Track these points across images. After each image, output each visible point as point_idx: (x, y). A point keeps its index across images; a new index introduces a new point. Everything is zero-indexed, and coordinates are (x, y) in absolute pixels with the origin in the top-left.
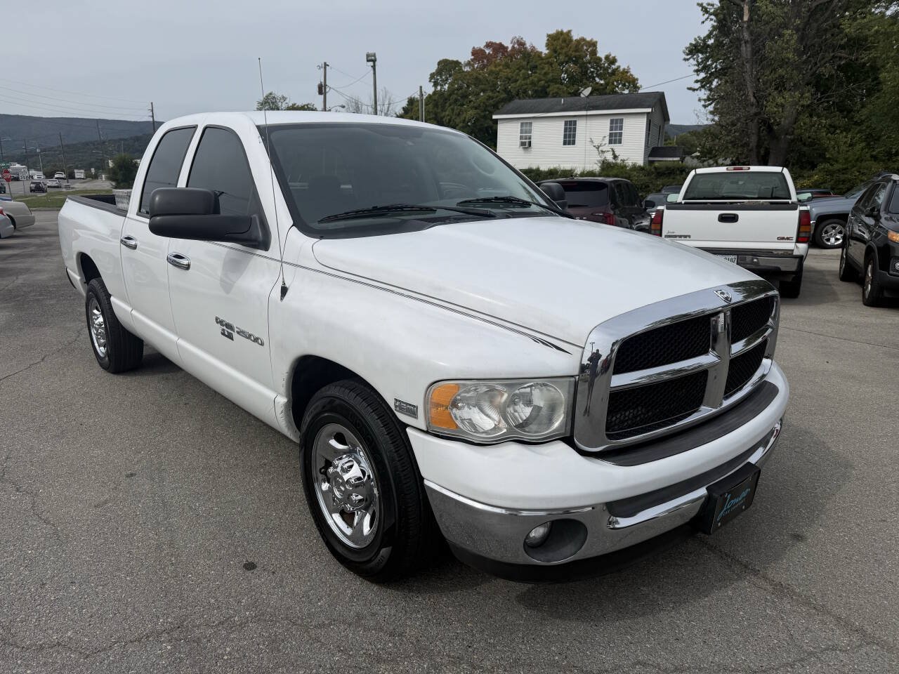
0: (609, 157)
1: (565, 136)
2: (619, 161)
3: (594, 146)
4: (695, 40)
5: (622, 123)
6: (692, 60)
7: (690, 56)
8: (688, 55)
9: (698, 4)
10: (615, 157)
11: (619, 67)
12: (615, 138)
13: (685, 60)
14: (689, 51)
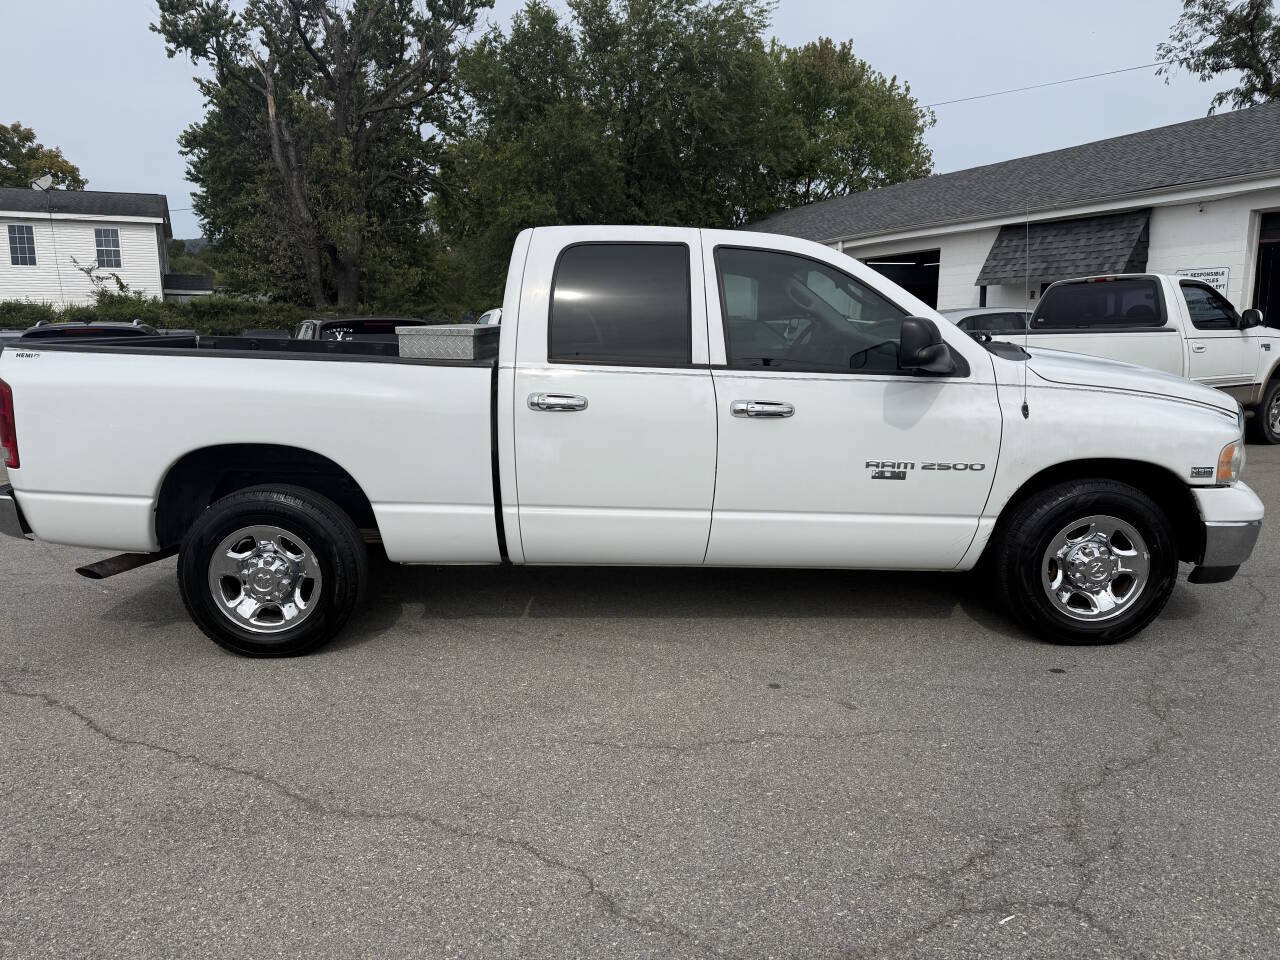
0: (113, 288)
1: (13, 250)
2: (131, 294)
3: (82, 269)
4: (191, 126)
5: (117, 236)
6: (190, 155)
7: (187, 149)
8: (185, 147)
9: (195, 79)
10: (122, 287)
11: (40, 146)
12: (108, 256)
13: (182, 153)
14: (186, 141)
